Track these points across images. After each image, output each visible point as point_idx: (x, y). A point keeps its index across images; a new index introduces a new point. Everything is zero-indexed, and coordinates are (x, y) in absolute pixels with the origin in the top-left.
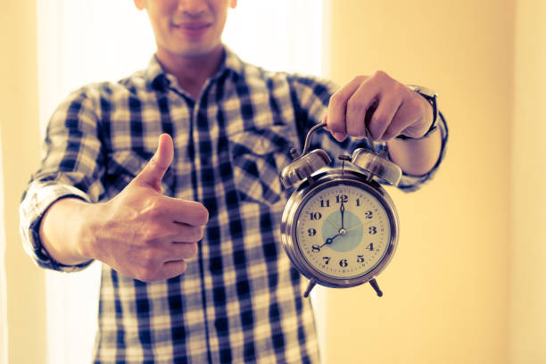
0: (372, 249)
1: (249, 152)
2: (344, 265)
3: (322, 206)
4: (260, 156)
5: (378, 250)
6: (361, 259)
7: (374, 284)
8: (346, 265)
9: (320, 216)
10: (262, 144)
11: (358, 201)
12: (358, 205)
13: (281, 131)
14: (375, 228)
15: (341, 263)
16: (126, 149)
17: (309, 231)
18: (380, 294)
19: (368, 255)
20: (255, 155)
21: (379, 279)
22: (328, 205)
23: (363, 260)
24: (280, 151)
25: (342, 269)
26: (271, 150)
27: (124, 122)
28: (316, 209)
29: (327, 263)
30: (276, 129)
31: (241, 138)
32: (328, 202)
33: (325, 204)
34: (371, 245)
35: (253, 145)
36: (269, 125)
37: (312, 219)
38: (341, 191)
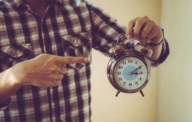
0: (141, 80)
1: (72, 45)
2: (130, 85)
3: (123, 64)
4: (76, 47)
5: (143, 80)
6: (137, 83)
7: (141, 92)
8: (131, 85)
9: (122, 67)
10: (77, 42)
11: (136, 62)
12: (136, 64)
13: (84, 35)
14: (142, 72)
15: (129, 85)
16: (7, 45)
17: (118, 73)
18: (143, 96)
19: (139, 81)
20: (74, 46)
21: (143, 90)
22: (125, 64)
23: (137, 84)
24: (84, 45)
25: (130, 86)
26: (81, 44)
27: (4, 31)
28: (121, 65)
29: (124, 84)
30: (82, 34)
31: (67, 38)
32: (125, 62)
33: (124, 63)
34: (141, 78)
35: (73, 42)
36: (79, 32)
37: (119, 68)
38: (130, 59)
